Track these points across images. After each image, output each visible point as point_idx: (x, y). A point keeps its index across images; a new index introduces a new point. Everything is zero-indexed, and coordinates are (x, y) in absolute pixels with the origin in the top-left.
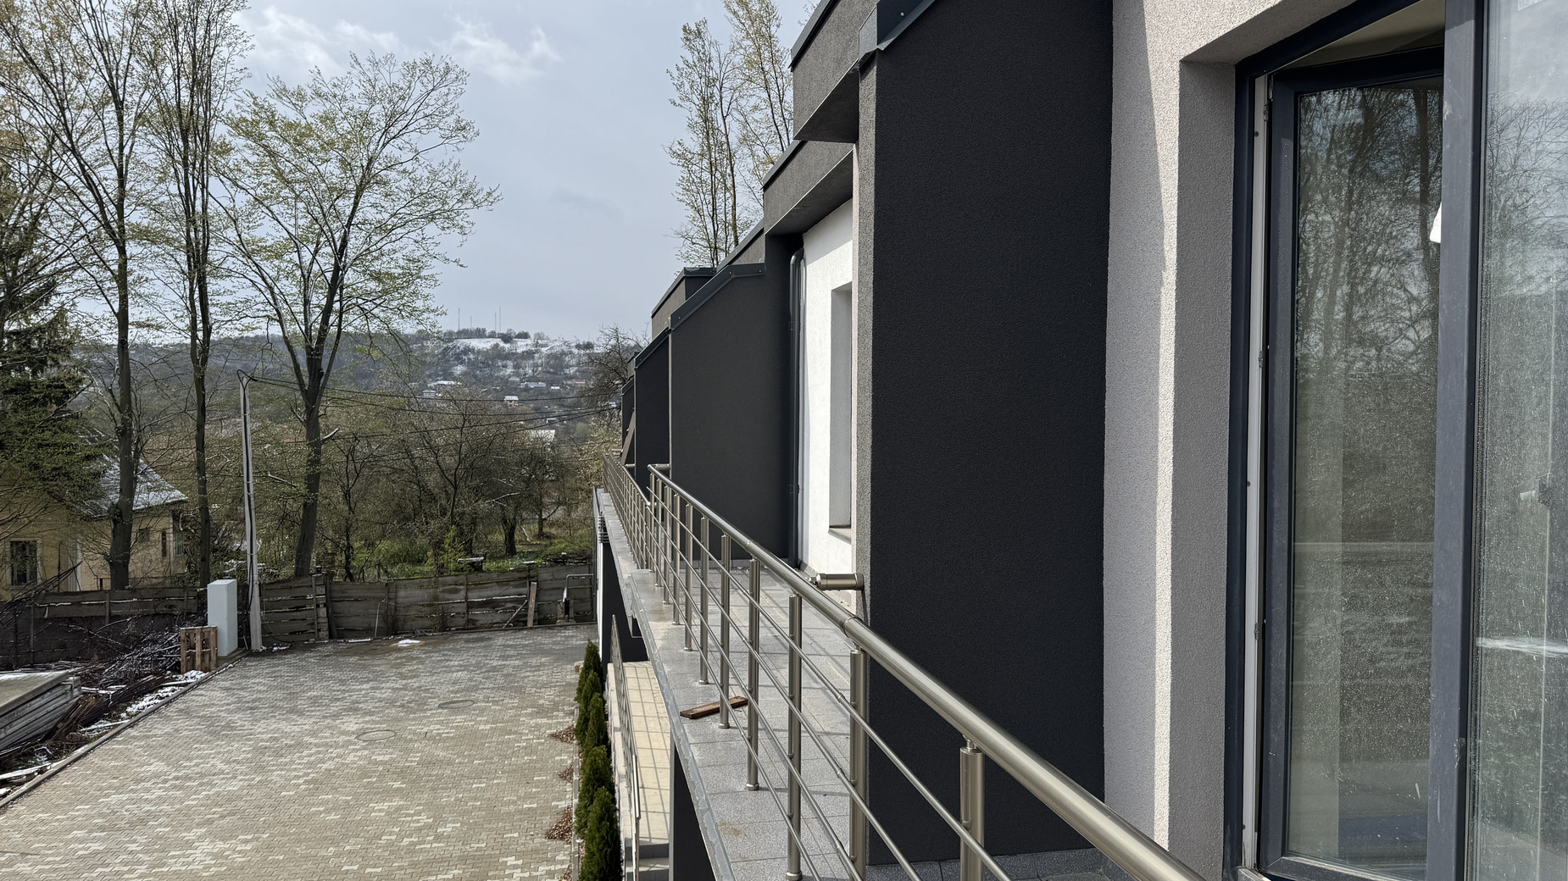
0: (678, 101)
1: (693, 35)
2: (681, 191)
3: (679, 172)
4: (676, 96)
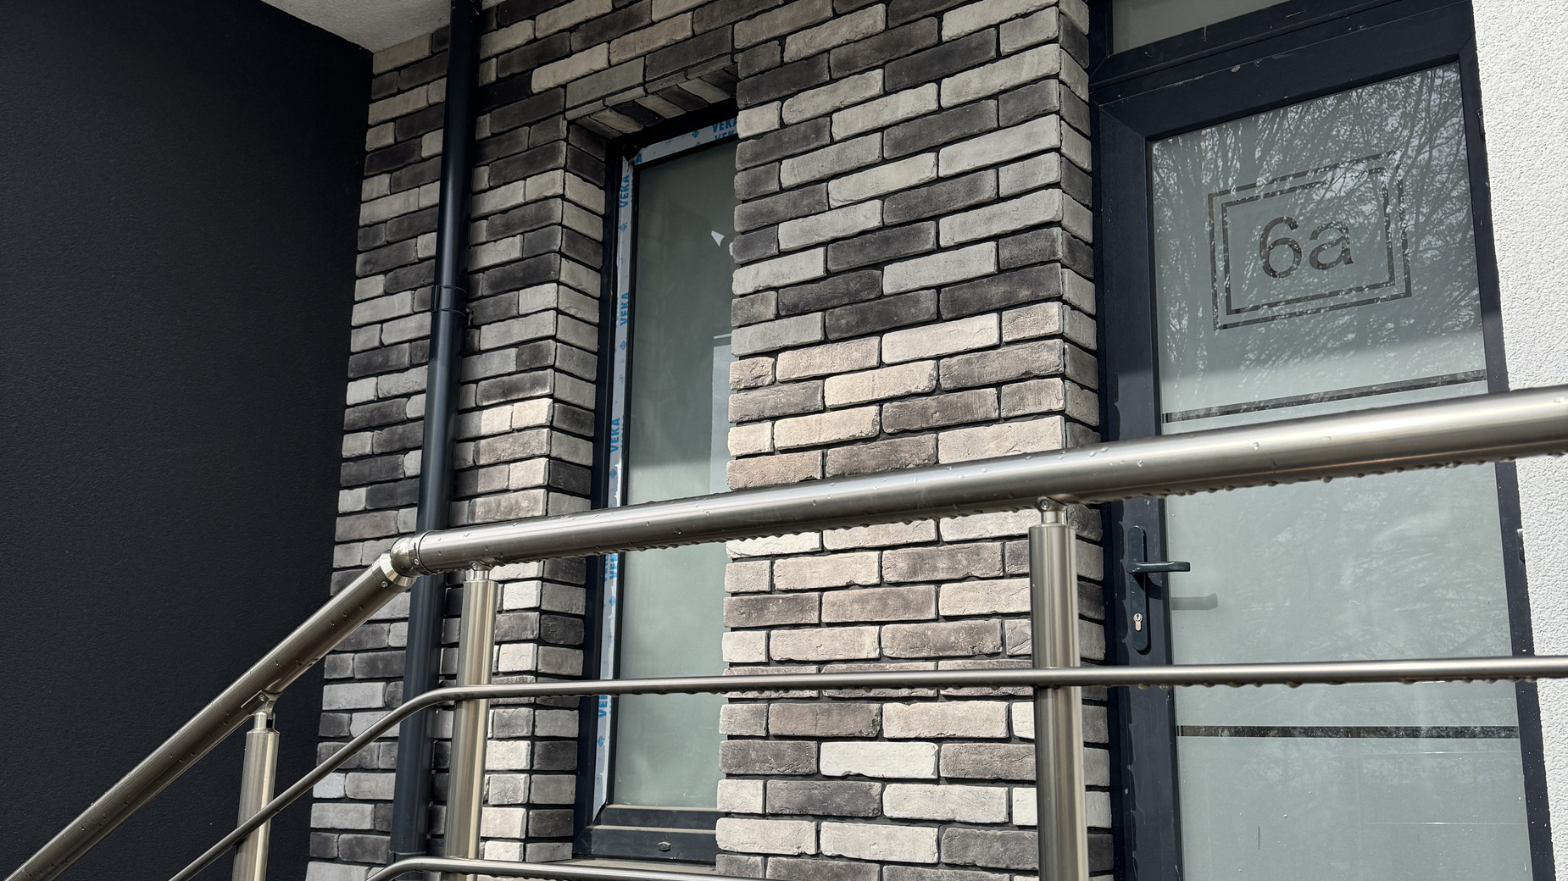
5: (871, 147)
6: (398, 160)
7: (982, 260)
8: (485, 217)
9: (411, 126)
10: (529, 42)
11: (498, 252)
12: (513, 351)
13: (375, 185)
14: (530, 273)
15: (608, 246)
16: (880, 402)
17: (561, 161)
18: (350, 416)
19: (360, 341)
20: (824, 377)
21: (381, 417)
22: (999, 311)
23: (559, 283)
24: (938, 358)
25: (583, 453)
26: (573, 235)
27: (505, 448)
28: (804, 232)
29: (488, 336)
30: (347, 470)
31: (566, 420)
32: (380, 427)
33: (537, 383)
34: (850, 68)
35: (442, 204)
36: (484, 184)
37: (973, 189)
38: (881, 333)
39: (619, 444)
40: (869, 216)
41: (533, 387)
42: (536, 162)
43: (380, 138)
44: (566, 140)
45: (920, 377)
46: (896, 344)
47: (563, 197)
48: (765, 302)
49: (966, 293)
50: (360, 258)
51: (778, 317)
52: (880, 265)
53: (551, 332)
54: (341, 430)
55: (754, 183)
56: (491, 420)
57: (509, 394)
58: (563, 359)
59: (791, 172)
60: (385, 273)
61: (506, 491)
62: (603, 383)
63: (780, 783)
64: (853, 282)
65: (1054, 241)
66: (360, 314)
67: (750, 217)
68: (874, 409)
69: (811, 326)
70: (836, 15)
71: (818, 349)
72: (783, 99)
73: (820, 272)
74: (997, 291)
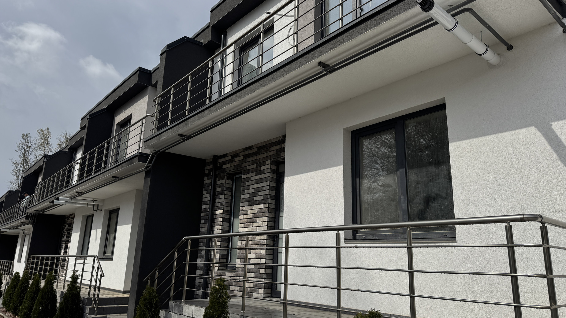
0: (17, 150)
1: (25, 136)
2: (13, 172)
3: (13, 168)
4: (17, 149)
5: (254, 182)
6: (208, 175)
7: (262, 198)
8: (217, 184)
9: (210, 170)
10: (223, 161)
11: (219, 190)
12: (219, 203)
13: (206, 178)
14: (221, 193)
15: (232, 188)
16: (253, 214)
17: (225, 178)
18: (202, 210)
19: (204, 200)
20: (248, 210)
21: (205, 211)
22: (263, 204)
23: (225, 194)
24: (258, 209)
25: (228, 217)
26: (227, 188)
27: (218, 216)
28: (248, 192)
29: (217, 201)
30: (202, 218)
31: (225, 212)
32: (205, 212)
33: (222, 208)
34: (252, 172)
35: (212, 182)
36: (217, 180)
37: (262, 189)
38: (253, 205)
39: (232, 215)
40: (253, 191)
41: (221, 208)
42: (223, 178)
43: (207, 172)
44: (226, 175)
45: (256, 211)
46: (255, 207)
47: (225, 183)
48: (244, 200)
49: (261, 201)
50: (204, 188)
51: (245, 202)
52: (254, 197)
53: (223, 201)
54: (201, 212)
55: (243, 185)
56: (217, 212)
57: (219, 209)
58: (225, 204)
59: (247, 184)
60: (207, 191)
61: (218, 222)
62: (231, 207)
63: (242, 259)
64: (251, 199)
65: (268, 196)
66: (204, 196)
67: (243, 189)
68: (252, 215)
69: (247, 204)
70: (252, 165)
71: (248, 207)
72: (247, 174)
73: (249, 197)
74: (263, 202)
